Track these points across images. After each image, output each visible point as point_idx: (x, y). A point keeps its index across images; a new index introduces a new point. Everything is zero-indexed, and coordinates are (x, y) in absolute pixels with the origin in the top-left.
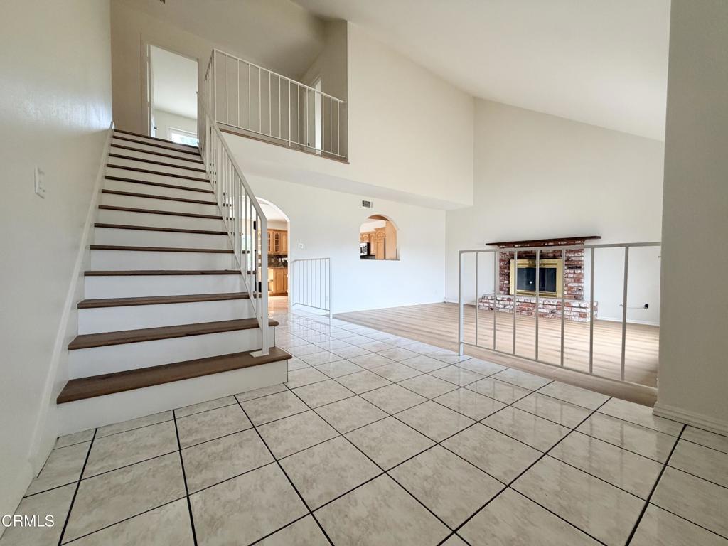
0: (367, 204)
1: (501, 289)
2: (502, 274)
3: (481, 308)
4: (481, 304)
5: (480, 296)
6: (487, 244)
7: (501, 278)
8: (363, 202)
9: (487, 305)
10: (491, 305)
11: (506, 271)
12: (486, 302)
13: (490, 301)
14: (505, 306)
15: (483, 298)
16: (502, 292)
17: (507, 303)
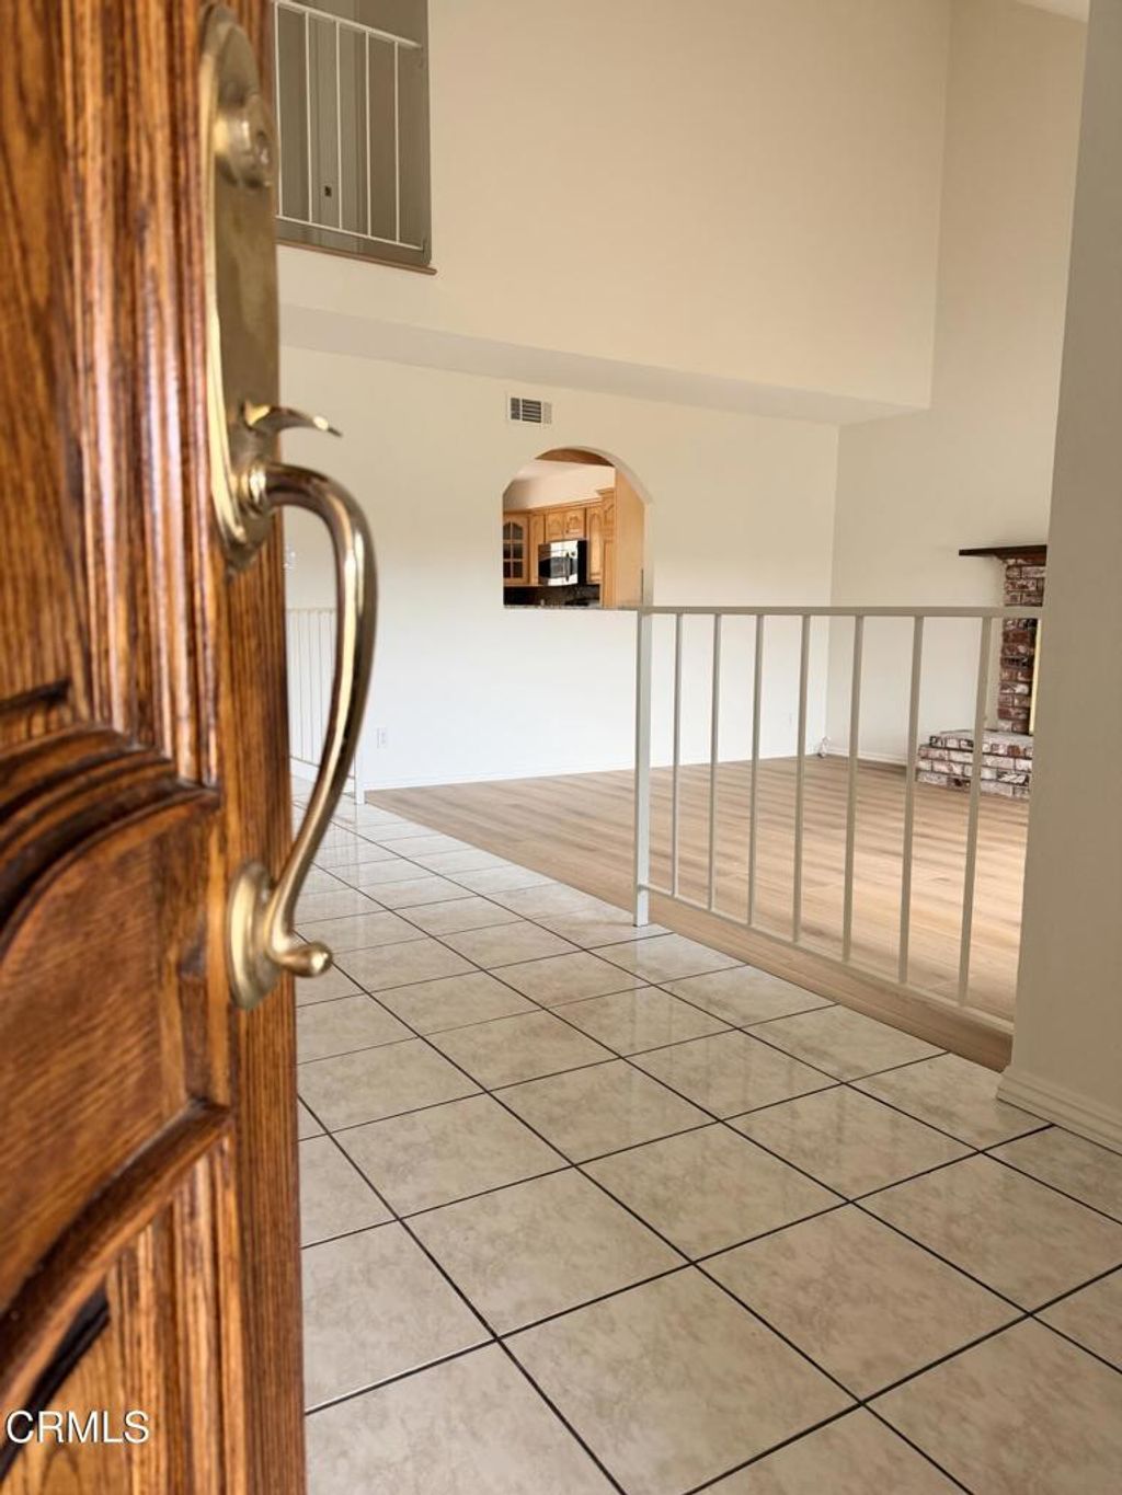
0: (528, 411)
1: (1003, 714)
2: (1009, 662)
3: (924, 778)
4: (924, 765)
5: (922, 739)
6: (963, 553)
7: (1006, 675)
8: (515, 403)
9: (944, 768)
10: (957, 770)
11: (1022, 649)
12: (941, 760)
13: (956, 756)
14: (1000, 773)
15: (931, 745)
16: (1006, 725)
17: (1007, 763)
